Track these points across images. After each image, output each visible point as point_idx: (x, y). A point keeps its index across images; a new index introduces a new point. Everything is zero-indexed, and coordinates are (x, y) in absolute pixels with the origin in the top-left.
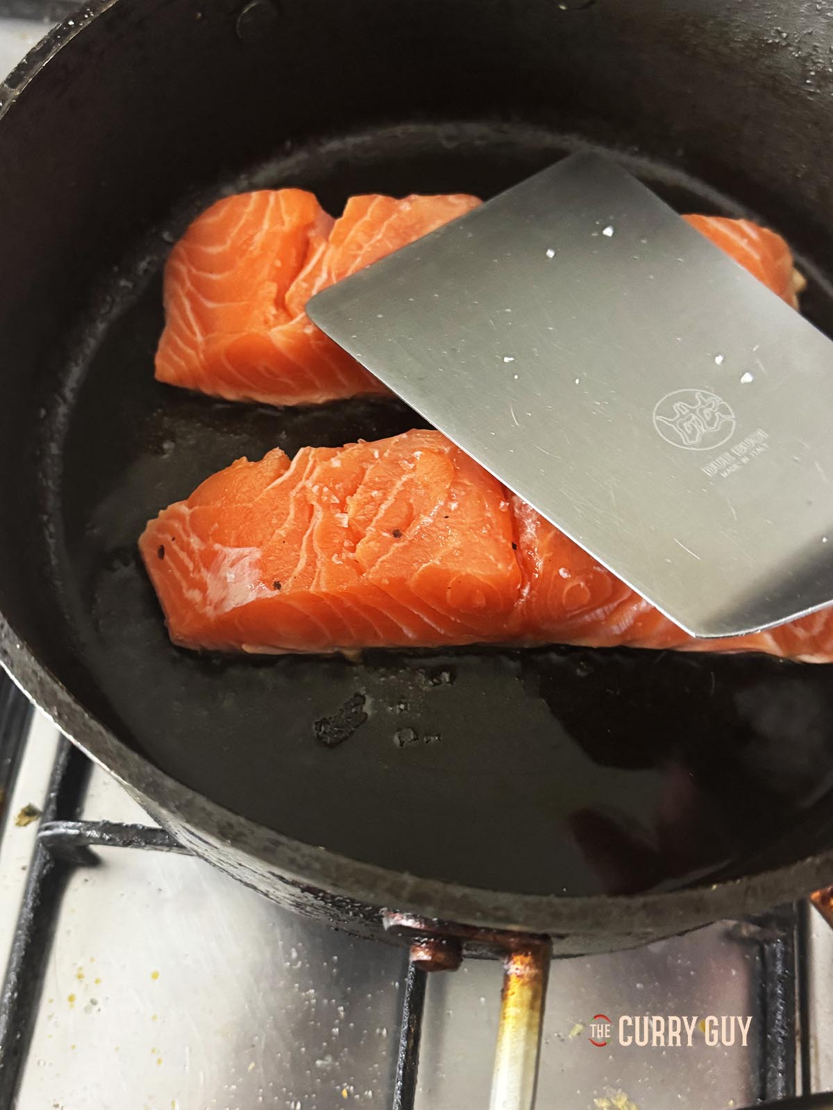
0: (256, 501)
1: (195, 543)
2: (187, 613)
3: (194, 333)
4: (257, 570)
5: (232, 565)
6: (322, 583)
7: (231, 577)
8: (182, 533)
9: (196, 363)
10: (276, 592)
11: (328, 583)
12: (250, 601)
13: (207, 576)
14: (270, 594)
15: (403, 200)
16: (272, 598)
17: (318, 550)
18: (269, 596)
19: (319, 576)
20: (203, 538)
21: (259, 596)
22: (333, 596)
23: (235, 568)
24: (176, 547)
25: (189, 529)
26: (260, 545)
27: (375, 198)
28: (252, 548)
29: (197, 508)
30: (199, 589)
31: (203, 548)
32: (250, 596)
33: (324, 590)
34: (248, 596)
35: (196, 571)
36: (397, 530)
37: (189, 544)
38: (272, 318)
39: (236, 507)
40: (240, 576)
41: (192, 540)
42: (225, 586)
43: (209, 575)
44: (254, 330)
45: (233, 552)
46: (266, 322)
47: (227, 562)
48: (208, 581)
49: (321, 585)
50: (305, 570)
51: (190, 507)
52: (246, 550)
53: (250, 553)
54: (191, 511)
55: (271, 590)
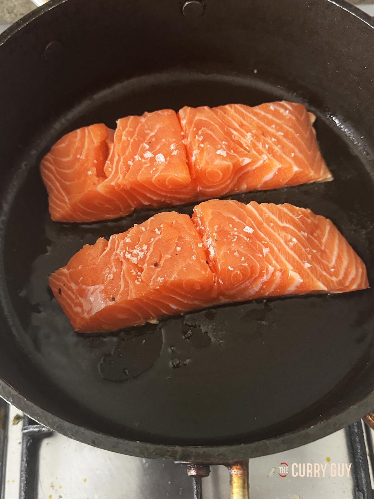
0: (96, 264)
1: (74, 286)
2: (77, 318)
3: (64, 197)
4: (104, 294)
5: (92, 294)
6: (133, 294)
7: (92, 299)
8: (67, 282)
9: (68, 209)
10: (113, 302)
11: (135, 294)
12: (103, 308)
13: (82, 300)
14: (111, 303)
15: (141, 117)
16: (112, 305)
17: (128, 280)
18: (111, 305)
19: (131, 291)
20: (77, 283)
21: (106, 305)
22: (139, 299)
23: (94, 295)
24: (66, 289)
25: (70, 280)
26: (103, 283)
27: (129, 118)
28: (100, 285)
29: (71, 270)
30: (80, 306)
31: (78, 288)
32: (102, 306)
33: (134, 297)
34: (101, 306)
35: (77, 299)
36: (157, 263)
37: (71, 287)
38: (97, 182)
39: (89, 268)
40: (96, 298)
41: (72, 285)
42: (91, 303)
43: (83, 299)
44: (90, 189)
45: (91, 288)
46: (94, 184)
47: (89, 293)
48: (83, 302)
49: (133, 295)
50: (124, 290)
51: (68, 270)
52: (97, 286)
53: (99, 287)
54: (69, 272)
55: (111, 302)
